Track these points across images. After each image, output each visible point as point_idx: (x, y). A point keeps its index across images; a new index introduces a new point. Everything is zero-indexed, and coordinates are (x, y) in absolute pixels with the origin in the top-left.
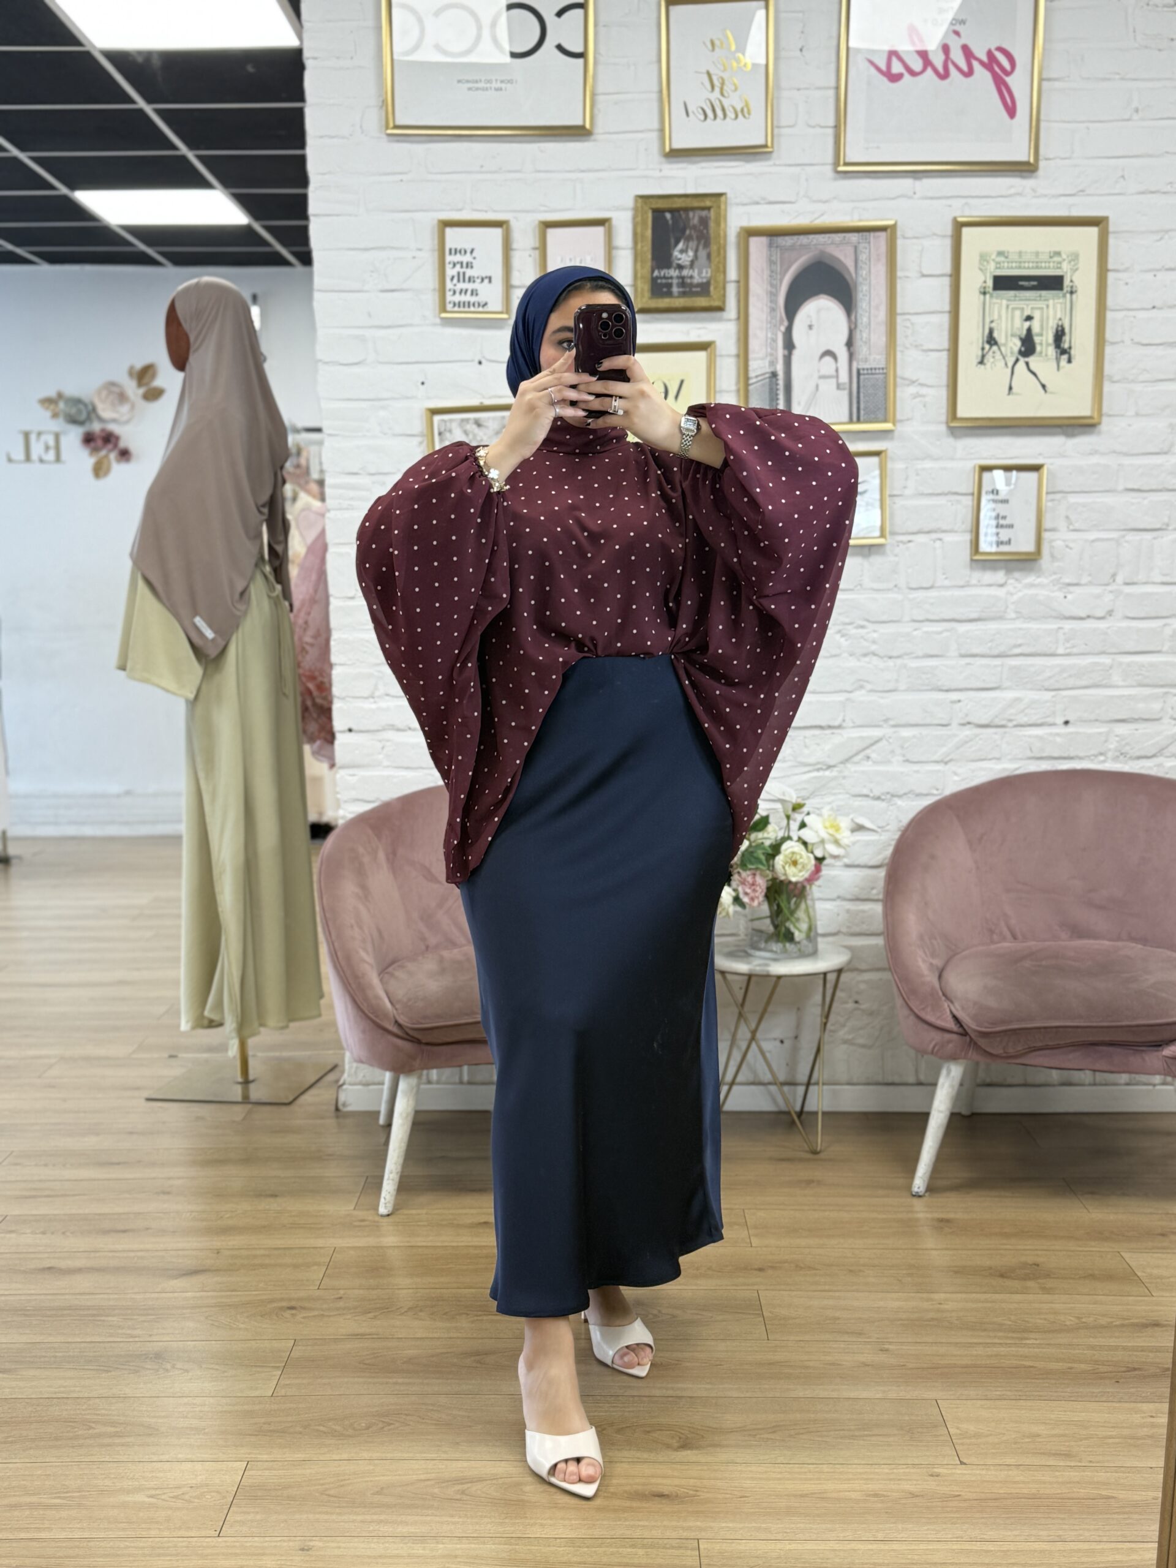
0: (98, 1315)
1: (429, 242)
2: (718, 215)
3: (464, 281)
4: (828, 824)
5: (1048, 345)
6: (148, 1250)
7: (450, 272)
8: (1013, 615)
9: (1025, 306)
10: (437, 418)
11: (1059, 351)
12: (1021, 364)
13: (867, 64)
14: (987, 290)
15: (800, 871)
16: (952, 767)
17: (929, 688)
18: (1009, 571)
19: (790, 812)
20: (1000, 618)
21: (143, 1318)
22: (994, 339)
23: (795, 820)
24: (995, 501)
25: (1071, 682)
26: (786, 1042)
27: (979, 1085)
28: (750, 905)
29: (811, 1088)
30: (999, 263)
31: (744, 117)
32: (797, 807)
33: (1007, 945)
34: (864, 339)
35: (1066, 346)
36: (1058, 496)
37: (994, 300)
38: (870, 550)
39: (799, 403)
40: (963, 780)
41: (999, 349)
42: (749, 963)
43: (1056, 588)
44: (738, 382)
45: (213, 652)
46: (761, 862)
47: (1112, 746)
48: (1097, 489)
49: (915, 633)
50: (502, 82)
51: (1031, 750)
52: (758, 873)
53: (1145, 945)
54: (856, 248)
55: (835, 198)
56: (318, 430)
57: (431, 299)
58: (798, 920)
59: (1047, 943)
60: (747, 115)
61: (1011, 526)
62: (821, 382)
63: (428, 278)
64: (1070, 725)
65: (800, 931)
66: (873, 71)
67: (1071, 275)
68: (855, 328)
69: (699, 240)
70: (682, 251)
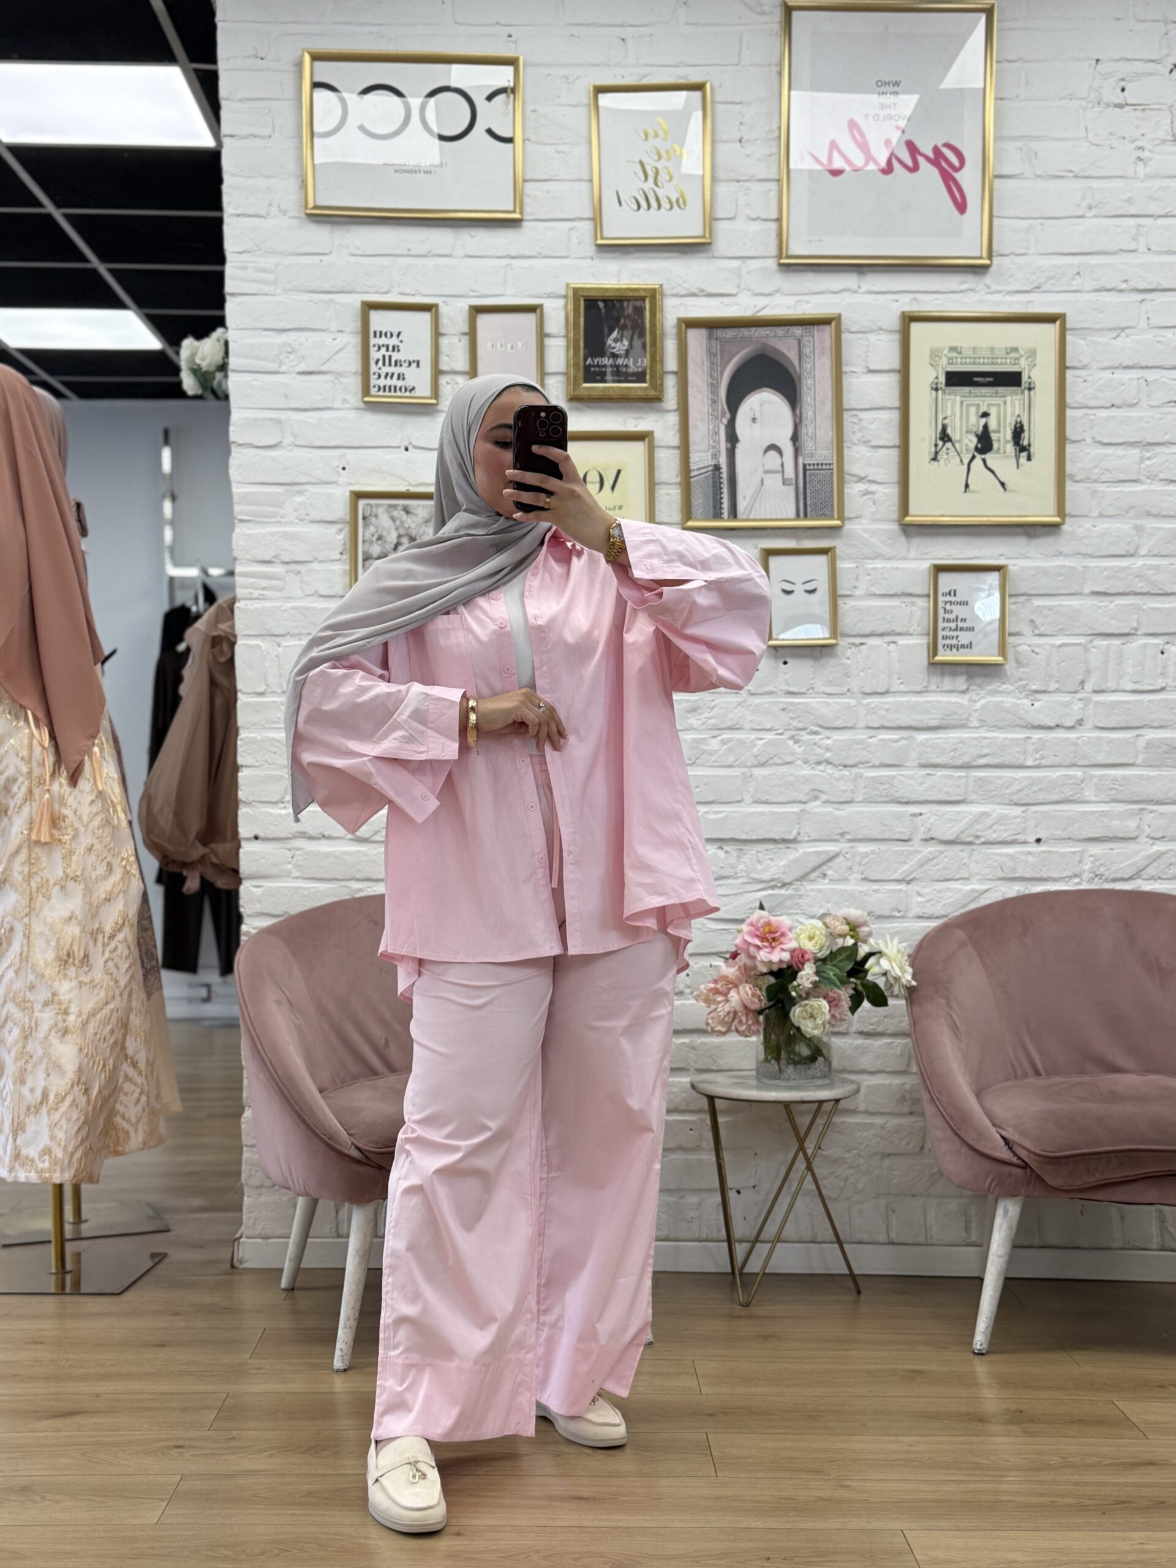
1: (351, 324)
2: (654, 307)
3: (390, 365)
5: (1007, 442)
7: (375, 355)
8: (976, 724)
10: (361, 503)
11: (1018, 448)
12: (978, 461)
13: (809, 158)
14: (939, 386)
16: (914, 886)
17: (885, 799)
18: (970, 677)
20: (962, 726)
22: (948, 436)
24: (951, 603)
25: (1042, 797)
30: (950, 359)
31: (680, 207)
34: (810, 435)
35: (1025, 443)
36: (1022, 599)
37: (948, 397)
38: (819, 651)
39: (744, 498)
41: (954, 445)
43: (1023, 695)
44: (679, 475)
47: (1087, 866)
48: (1062, 592)
49: (871, 740)
50: (432, 165)
51: (999, 867)
54: (799, 342)
55: (777, 291)
57: (353, 384)
60: (682, 206)
61: (972, 629)
62: (766, 477)
63: (351, 361)
64: (1042, 844)
66: (814, 164)
67: (1029, 372)
68: (801, 421)
69: (634, 328)
70: (616, 340)
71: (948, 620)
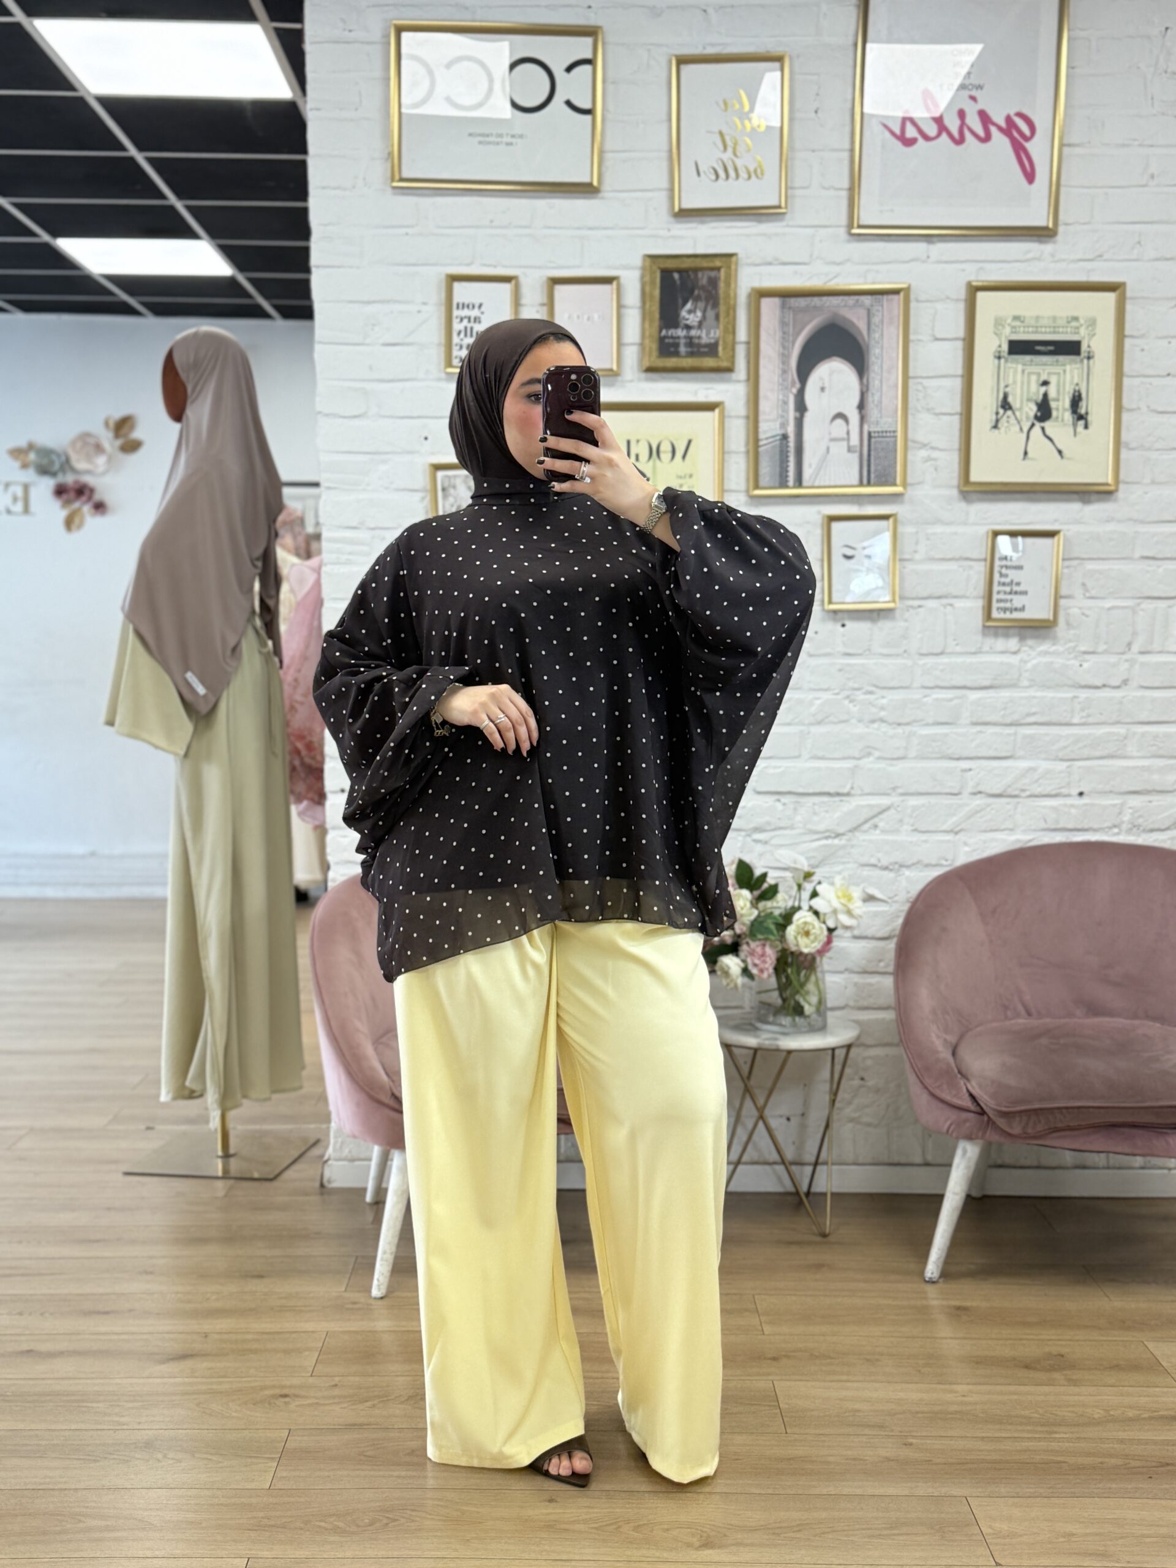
0: (83, 1401)
1: (435, 296)
2: (728, 276)
3: (471, 335)
4: (840, 894)
6: (133, 1333)
7: (457, 326)
8: (1026, 683)
9: (1041, 371)
10: (440, 474)
11: (1076, 417)
12: (1037, 429)
13: (882, 128)
14: (1002, 354)
15: (813, 942)
16: (961, 837)
17: (939, 756)
18: (1022, 638)
19: (801, 881)
20: (1014, 685)
21: (130, 1405)
22: (1009, 404)
23: (804, 890)
24: (1007, 567)
25: (1086, 752)
26: (792, 1119)
27: (990, 1167)
28: (759, 977)
29: (819, 1168)
30: (1013, 327)
31: (757, 177)
32: (808, 876)
33: (1022, 1021)
34: (876, 402)
35: (1083, 411)
36: (1075, 563)
37: (1009, 365)
38: (879, 615)
39: (810, 466)
40: (974, 850)
41: (1014, 413)
42: (756, 1036)
43: (1072, 656)
44: (747, 444)
45: (204, 709)
46: (771, 933)
47: (1126, 818)
48: (1113, 556)
49: (925, 700)
50: (513, 136)
51: (1045, 821)
52: (768, 944)
53: (1162, 1024)
54: (869, 311)
55: (848, 260)
56: (316, 485)
57: (436, 355)
58: (808, 993)
59: (1063, 1021)
60: (760, 175)
61: (1025, 593)
62: (832, 445)
63: (432, 332)
64: (1084, 797)
65: (810, 1004)
66: (887, 134)
67: (1090, 340)
68: (868, 389)
69: (707, 300)
70: (690, 312)
71: (1004, 584)
